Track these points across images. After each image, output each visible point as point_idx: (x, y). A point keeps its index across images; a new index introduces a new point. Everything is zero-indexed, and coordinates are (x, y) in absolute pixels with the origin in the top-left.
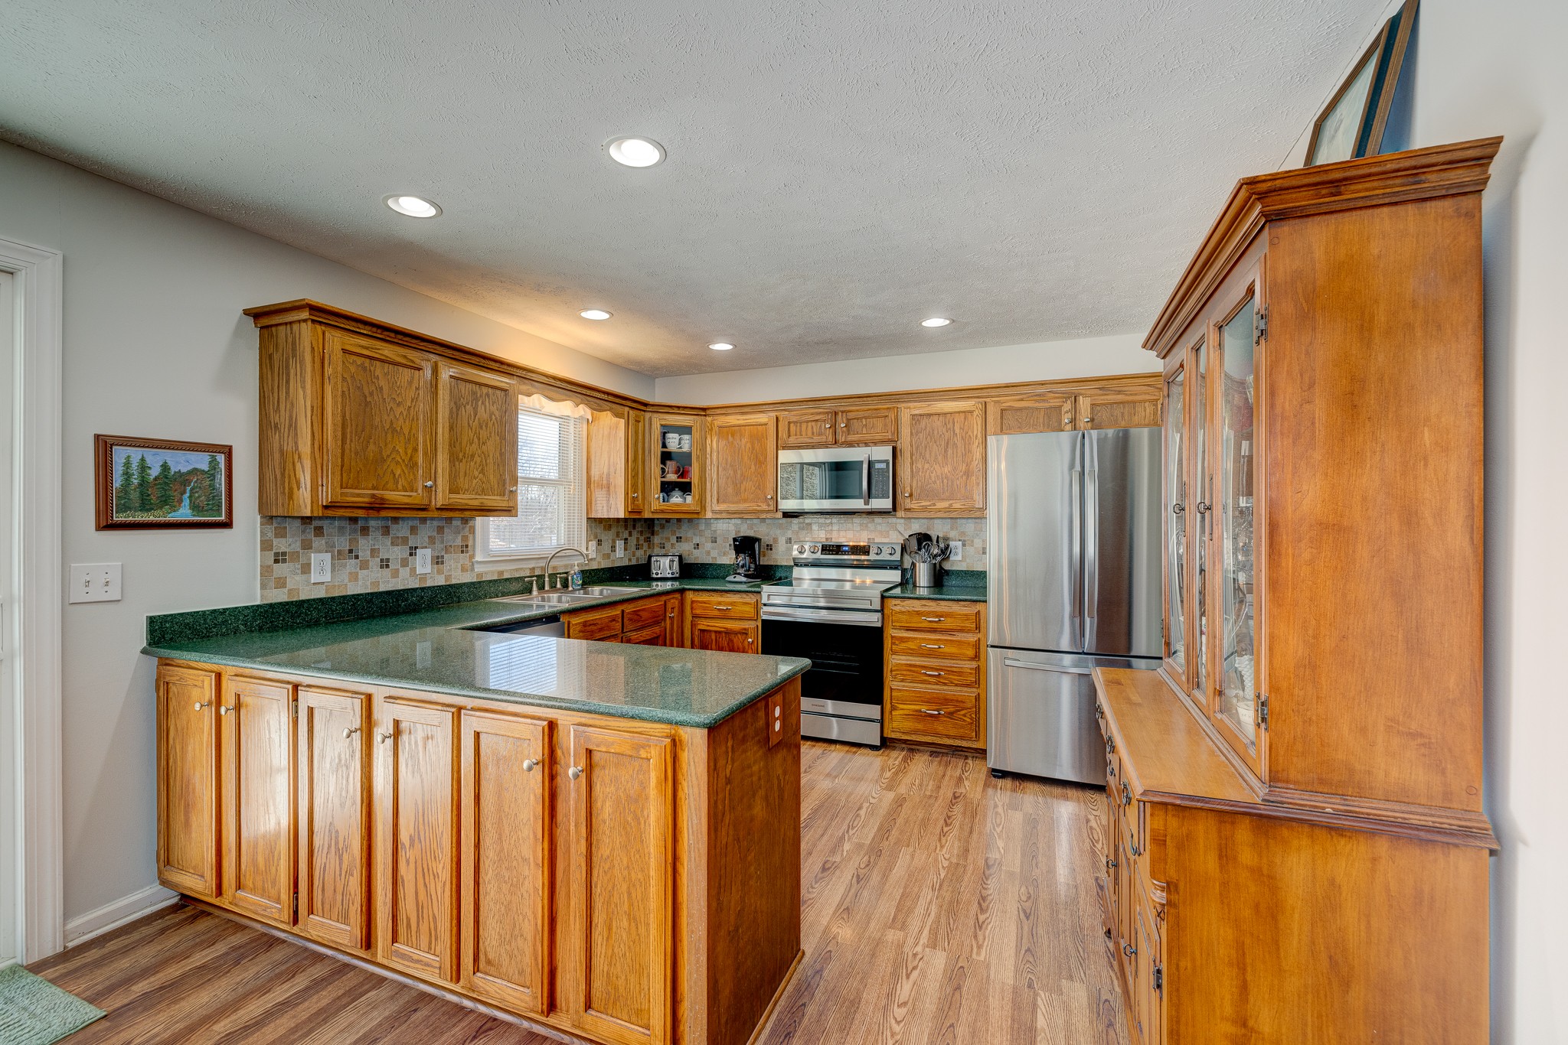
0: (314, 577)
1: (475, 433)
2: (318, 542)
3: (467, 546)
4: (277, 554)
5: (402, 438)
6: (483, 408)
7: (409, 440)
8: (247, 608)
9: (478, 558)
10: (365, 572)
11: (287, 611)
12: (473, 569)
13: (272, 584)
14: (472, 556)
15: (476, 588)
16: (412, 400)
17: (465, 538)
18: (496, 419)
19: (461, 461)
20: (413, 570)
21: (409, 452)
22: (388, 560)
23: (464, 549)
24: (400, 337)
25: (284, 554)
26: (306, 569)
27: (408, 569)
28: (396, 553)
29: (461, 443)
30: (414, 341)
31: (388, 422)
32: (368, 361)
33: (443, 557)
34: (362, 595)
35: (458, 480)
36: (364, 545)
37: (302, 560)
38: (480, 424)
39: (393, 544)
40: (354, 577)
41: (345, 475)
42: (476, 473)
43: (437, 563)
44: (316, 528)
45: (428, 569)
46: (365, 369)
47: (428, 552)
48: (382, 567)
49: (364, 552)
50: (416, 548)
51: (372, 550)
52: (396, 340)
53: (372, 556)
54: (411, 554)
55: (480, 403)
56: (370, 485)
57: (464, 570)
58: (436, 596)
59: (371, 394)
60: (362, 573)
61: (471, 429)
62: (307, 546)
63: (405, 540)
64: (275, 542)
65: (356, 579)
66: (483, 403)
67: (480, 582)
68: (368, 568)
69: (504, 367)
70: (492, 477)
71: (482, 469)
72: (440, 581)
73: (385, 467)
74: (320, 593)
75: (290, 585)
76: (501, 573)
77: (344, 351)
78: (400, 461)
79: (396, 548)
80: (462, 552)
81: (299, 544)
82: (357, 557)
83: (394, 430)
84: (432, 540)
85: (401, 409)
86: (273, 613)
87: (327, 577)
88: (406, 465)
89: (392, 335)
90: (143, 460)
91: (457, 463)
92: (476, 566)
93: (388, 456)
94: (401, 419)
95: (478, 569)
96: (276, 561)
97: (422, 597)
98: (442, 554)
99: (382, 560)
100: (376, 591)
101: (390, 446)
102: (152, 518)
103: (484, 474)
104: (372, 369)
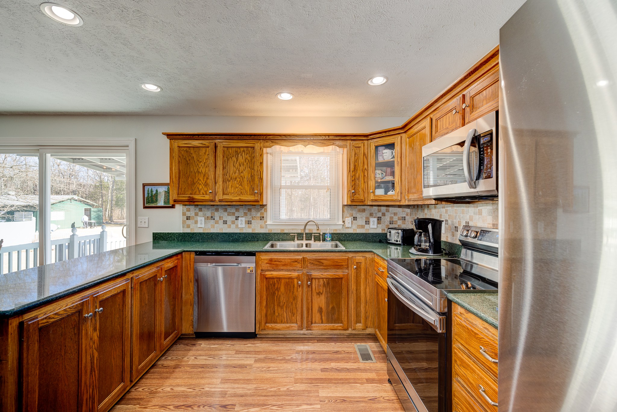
0: (199, 225)
1: (237, 168)
2: (200, 213)
3: (263, 217)
4: (187, 217)
5: (202, 175)
6: (241, 157)
7: (205, 175)
8: (177, 233)
9: (268, 223)
10: (217, 225)
11: (189, 236)
12: (266, 227)
13: (186, 226)
14: (266, 222)
15: (267, 236)
16: (206, 159)
17: (262, 213)
18: (248, 161)
19: (230, 181)
20: (237, 226)
21: (205, 179)
22: (226, 221)
23: (262, 218)
24: (200, 136)
25: (189, 217)
26: (196, 222)
27: (235, 225)
28: (230, 219)
29: (229, 174)
30: (206, 137)
31: (196, 169)
32: (188, 148)
33: (251, 221)
34: (214, 233)
35: (228, 189)
36: (217, 215)
37: (195, 219)
38: (239, 164)
39: (228, 215)
40: (213, 227)
41: (180, 190)
42: (238, 186)
43: (248, 223)
44: (199, 209)
45: (244, 226)
46: (187, 151)
47: (243, 219)
48: (224, 223)
49: (217, 218)
50: (238, 217)
51: (220, 217)
52: (199, 138)
53: (220, 219)
54: (236, 219)
55: (240, 155)
56: (189, 193)
57: (261, 227)
58: (247, 237)
59: (189, 160)
60: (216, 225)
61: (235, 167)
62: (196, 215)
63: (233, 214)
64: (187, 213)
65: (214, 227)
66: (241, 155)
67: (269, 233)
68: (218, 224)
69: (252, 137)
70: (246, 187)
71: (241, 184)
72: (250, 231)
73: (195, 186)
74: (201, 231)
75: (191, 227)
76: (283, 230)
77: (179, 147)
78: (201, 183)
79: (230, 217)
80: (261, 219)
81: (194, 214)
82: (214, 219)
83: (199, 172)
84: (245, 214)
85: (202, 163)
86: (185, 236)
87: (203, 226)
88: (204, 185)
89: (197, 136)
90: (152, 189)
91: (227, 182)
92: (268, 226)
93: (196, 182)
94: (202, 168)
95: (269, 227)
96: (187, 219)
97: (240, 237)
98: (251, 220)
99: (224, 221)
100: (221, 232)
101: (197, 178)
102: (154, 205)
103: (242, 186)
104: (190, 151)
